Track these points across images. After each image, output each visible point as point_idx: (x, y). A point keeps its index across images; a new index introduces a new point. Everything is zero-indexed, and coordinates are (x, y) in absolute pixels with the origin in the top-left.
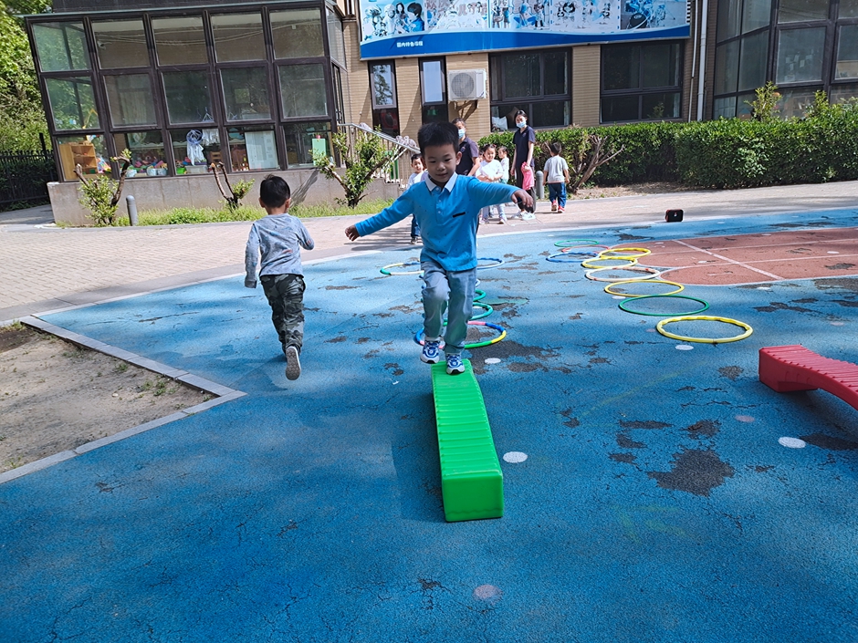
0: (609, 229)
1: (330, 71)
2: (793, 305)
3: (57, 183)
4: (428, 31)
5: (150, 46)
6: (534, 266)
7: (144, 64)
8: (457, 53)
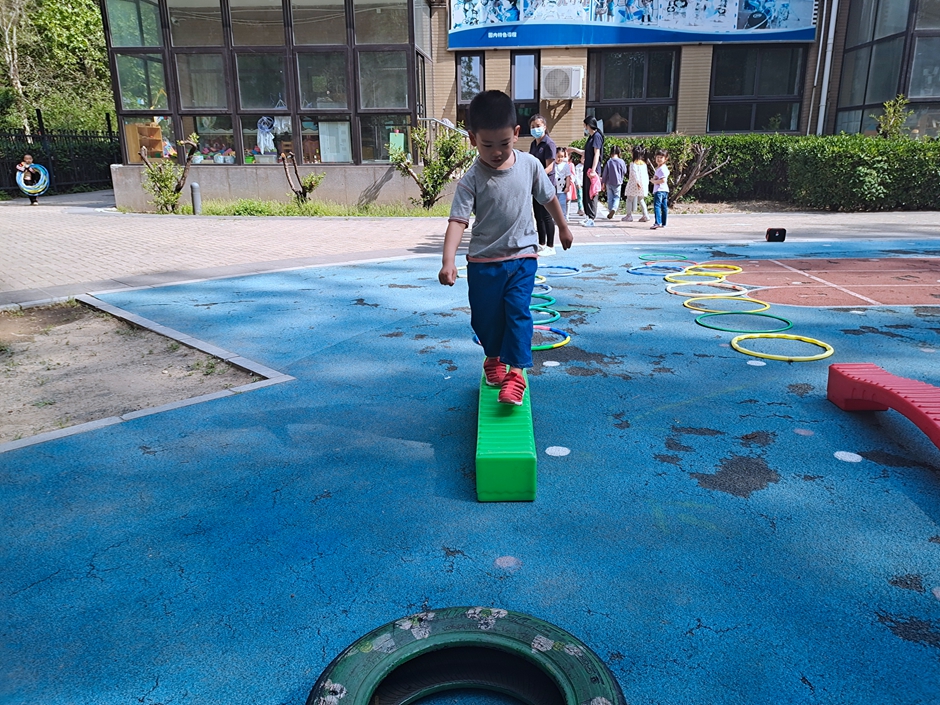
0: (701, 246)
1: (413, 60)
2: (885, 330)
3: (121, 165)
4: (524, 21)
5: (226, 24)
6: (613, 277)
7: (217, 43)
8: (553, 46)
